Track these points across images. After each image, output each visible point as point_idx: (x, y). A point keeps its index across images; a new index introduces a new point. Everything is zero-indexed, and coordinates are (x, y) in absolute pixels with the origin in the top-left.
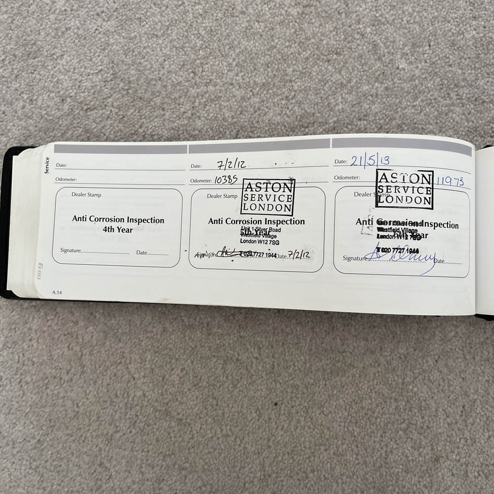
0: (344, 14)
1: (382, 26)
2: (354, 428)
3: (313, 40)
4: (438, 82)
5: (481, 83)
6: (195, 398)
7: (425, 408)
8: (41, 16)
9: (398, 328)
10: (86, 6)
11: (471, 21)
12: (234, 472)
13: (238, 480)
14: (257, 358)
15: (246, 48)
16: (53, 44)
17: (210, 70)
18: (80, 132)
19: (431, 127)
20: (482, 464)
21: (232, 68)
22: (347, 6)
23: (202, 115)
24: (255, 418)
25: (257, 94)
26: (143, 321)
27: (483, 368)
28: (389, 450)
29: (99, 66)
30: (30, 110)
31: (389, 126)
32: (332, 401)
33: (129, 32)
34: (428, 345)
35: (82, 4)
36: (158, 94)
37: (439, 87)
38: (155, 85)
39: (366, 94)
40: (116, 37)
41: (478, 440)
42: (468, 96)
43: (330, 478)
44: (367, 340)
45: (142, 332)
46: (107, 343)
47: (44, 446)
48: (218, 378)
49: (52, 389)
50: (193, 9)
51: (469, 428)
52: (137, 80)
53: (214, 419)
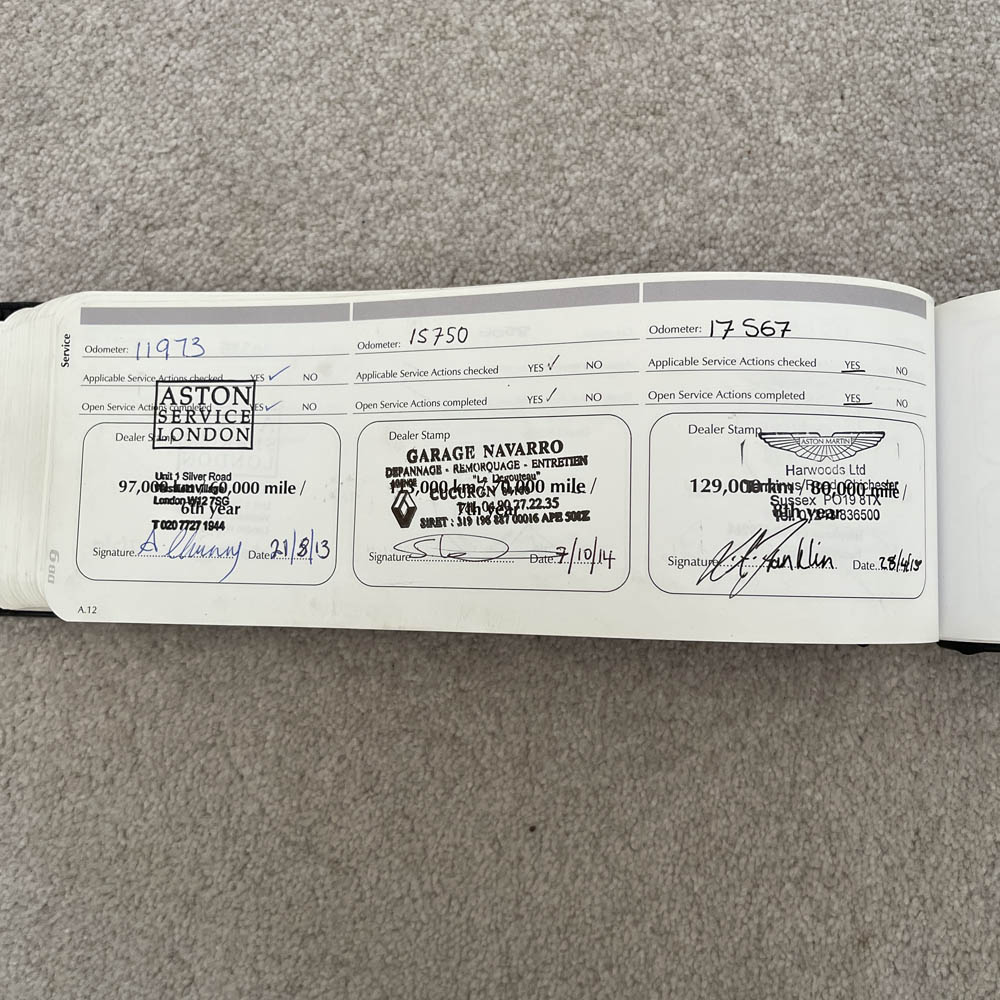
0: (668, 35)
1: (747, 58)
2: (695, 879)
3: (606, 86)
4: (861, 171)
5: (948, 173)
6: (366, 817)
7: (838, 834)
8: (53, 38)
9: (782, 670)
10: (145, 17)
11: (925, 47)
12: (447, 969)
13: (455, 987)
14: (493, 734)
15: (470, 103)
16: (79, 94)
17: (398, 146)
18: (132, 273)
19: (847, 261)
20: (956, 951)
21: (442, 143)
22: (675, 17)
23: (381, 238)
24: (489, 858)
25: (494, 194)
26: (259, 659)
27: (955, 751)
28: (764, 922)
29: (170, 139)
30: (30, 228)
31: (760, 259)
32: (647, 823)
33: (233, 71)
34: (844, 706)
35: (137, 14)
36: (291, 195)
37: (861, 181)
38: (285, 177)
39: (714, 195)
40: (205, 80)
41: (946, 901)
42: (921, 198)
43: (645, 981)
44: (718, 695)
45: (257, 682)
46: (187, 705)
47: (55, 918)
48: (414, 775)
49: (73, 800)
50: (362, 25)
51: (928, 877)
52: (250, 167)
53: (406, 860)
